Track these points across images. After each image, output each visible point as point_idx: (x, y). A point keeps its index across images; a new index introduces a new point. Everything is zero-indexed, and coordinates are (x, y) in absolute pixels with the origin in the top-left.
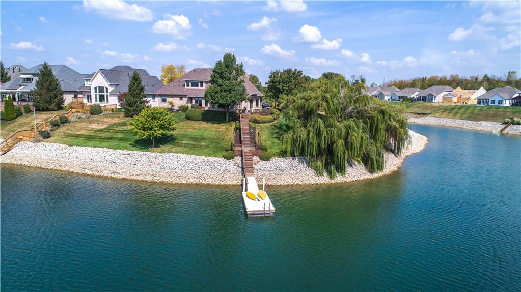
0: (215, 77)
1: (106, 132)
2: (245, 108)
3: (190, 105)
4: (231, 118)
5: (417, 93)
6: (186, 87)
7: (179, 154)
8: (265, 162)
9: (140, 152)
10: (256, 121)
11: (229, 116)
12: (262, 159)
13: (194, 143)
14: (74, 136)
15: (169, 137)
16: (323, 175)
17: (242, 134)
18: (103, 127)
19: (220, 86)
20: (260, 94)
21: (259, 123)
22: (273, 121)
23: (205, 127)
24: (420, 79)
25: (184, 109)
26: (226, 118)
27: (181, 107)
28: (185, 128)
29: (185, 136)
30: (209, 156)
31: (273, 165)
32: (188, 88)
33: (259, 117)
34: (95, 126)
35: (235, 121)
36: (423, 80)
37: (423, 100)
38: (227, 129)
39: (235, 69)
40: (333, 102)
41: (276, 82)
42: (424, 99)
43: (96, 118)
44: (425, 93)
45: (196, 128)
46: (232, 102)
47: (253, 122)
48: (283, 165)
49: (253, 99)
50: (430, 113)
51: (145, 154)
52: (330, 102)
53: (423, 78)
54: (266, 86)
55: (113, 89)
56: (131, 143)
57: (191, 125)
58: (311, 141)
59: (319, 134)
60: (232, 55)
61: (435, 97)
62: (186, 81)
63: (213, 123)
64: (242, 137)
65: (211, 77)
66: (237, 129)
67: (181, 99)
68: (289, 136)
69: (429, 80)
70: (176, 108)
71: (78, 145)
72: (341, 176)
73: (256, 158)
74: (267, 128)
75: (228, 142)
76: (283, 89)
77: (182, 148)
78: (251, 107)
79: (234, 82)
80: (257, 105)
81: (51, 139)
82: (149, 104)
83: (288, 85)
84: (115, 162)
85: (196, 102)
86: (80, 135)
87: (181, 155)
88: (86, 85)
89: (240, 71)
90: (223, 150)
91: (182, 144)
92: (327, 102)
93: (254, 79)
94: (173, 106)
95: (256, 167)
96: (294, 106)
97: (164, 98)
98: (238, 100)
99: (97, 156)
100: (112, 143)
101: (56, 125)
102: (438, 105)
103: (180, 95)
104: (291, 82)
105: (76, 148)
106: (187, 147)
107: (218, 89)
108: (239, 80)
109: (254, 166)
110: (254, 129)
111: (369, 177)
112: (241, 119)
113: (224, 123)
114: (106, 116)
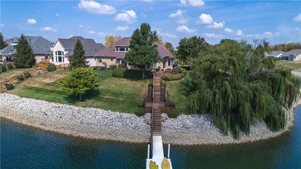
0: (133, 43)
1: (52, 85)
2: (159, 67)
3: (118, 64)
4: (146, 76)
5: (281, 54)
6: (116, 51)
7: (98, 109)
8: (173, 119)
9: (68, 106)
10: (167, 79)
11: (145, 75)
12: (170, 116)
13: (113, 98)
14: (29, 89)
15: (95, 91)
16: (228, 135)
17: (153, 91)
18: (52, 82)
19: (137, 50)
20: (171, 56)
21: (169, 80)
22: (181, 79)
23: (124, 84)
24: (280, 45)
25: (113, 67)
26: (142, 76)
27: (111, 66)
28: (110, 84)
29: (107, 91)
30: (123, 112)
31: (180, 122)
32: (117, 51)
33: (169, 76)
34: (47, 81)
35: (150, 79)
36: (283, 46)
37: (285, 59)
38: (142, 86)
39: (149, 35)
40: (239, 65)
41: (184, 47)
42: (287, 58)
43: (50, 74)
44: (287, 54)
45: (118, 84)
46: (146, 63)
47: (165, 80)
48: (189, 123)
49: (165, 60)
50: (293, 68)
51: (71, 108)
52: (237, 66)
53: (283, 44)
54: (177, 50)
55: (67, 52)
56: (65, 96)
57: (114, 81)
58: (217, 102)
59: (225, 96)
60: (148, 24)
61: (295, 57)
62: (116, 47)
63: (132, 80)
64: (154, 93)
65: (130, 43)
66: (150, 86)
67: (112, 60)
68: (195, 95)
69: (287, 46)
70: (108, 67)
71: (27, 97)
72: (245, 135)
73: (164, 115)
74: (176, 85)
75: (142, 98)
76: (190, 52)
77: (102, 103)
78: (164, 66)
79: (149, 47)
80: (169, 65)
81: (12, 91)
82: (89, 64)
83: (193, 49)
84: (46, 114)
85: (123, 62)
86: (34, 87)
87: (100, 110)
88: (51, 50)
89: (154, 37)
90: (136, 106)
91: (104, 98)
92: (234, 65)
93: (168, 45)
94: (106, 65)
95: (164, 124)
96: (200, 68)
97: (100, 59)
98: (151, 62)
99: (36, 108)
100: (52, 96)
101: (21, 79)
102: (298, 62)
103: (112, 57)
104: (196, 47)
105: (24, 99)
106: (107, 101)
107: (135, 52)
108: (153, 45)
109: (162, 123)
110: (165, 86)
111: (271, 136)
112: (154, 77)
113: (140, 80)
114: (58, 73)
